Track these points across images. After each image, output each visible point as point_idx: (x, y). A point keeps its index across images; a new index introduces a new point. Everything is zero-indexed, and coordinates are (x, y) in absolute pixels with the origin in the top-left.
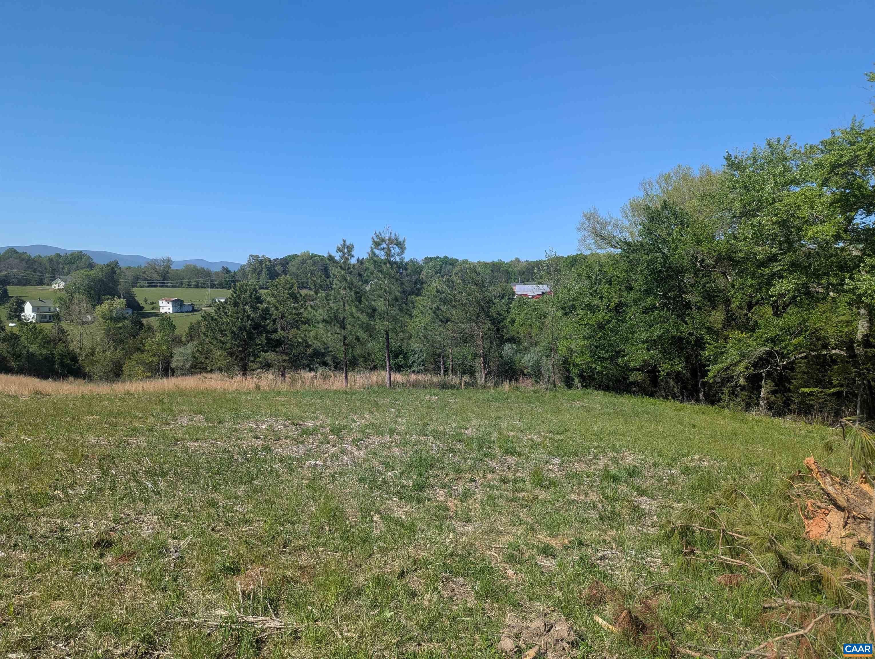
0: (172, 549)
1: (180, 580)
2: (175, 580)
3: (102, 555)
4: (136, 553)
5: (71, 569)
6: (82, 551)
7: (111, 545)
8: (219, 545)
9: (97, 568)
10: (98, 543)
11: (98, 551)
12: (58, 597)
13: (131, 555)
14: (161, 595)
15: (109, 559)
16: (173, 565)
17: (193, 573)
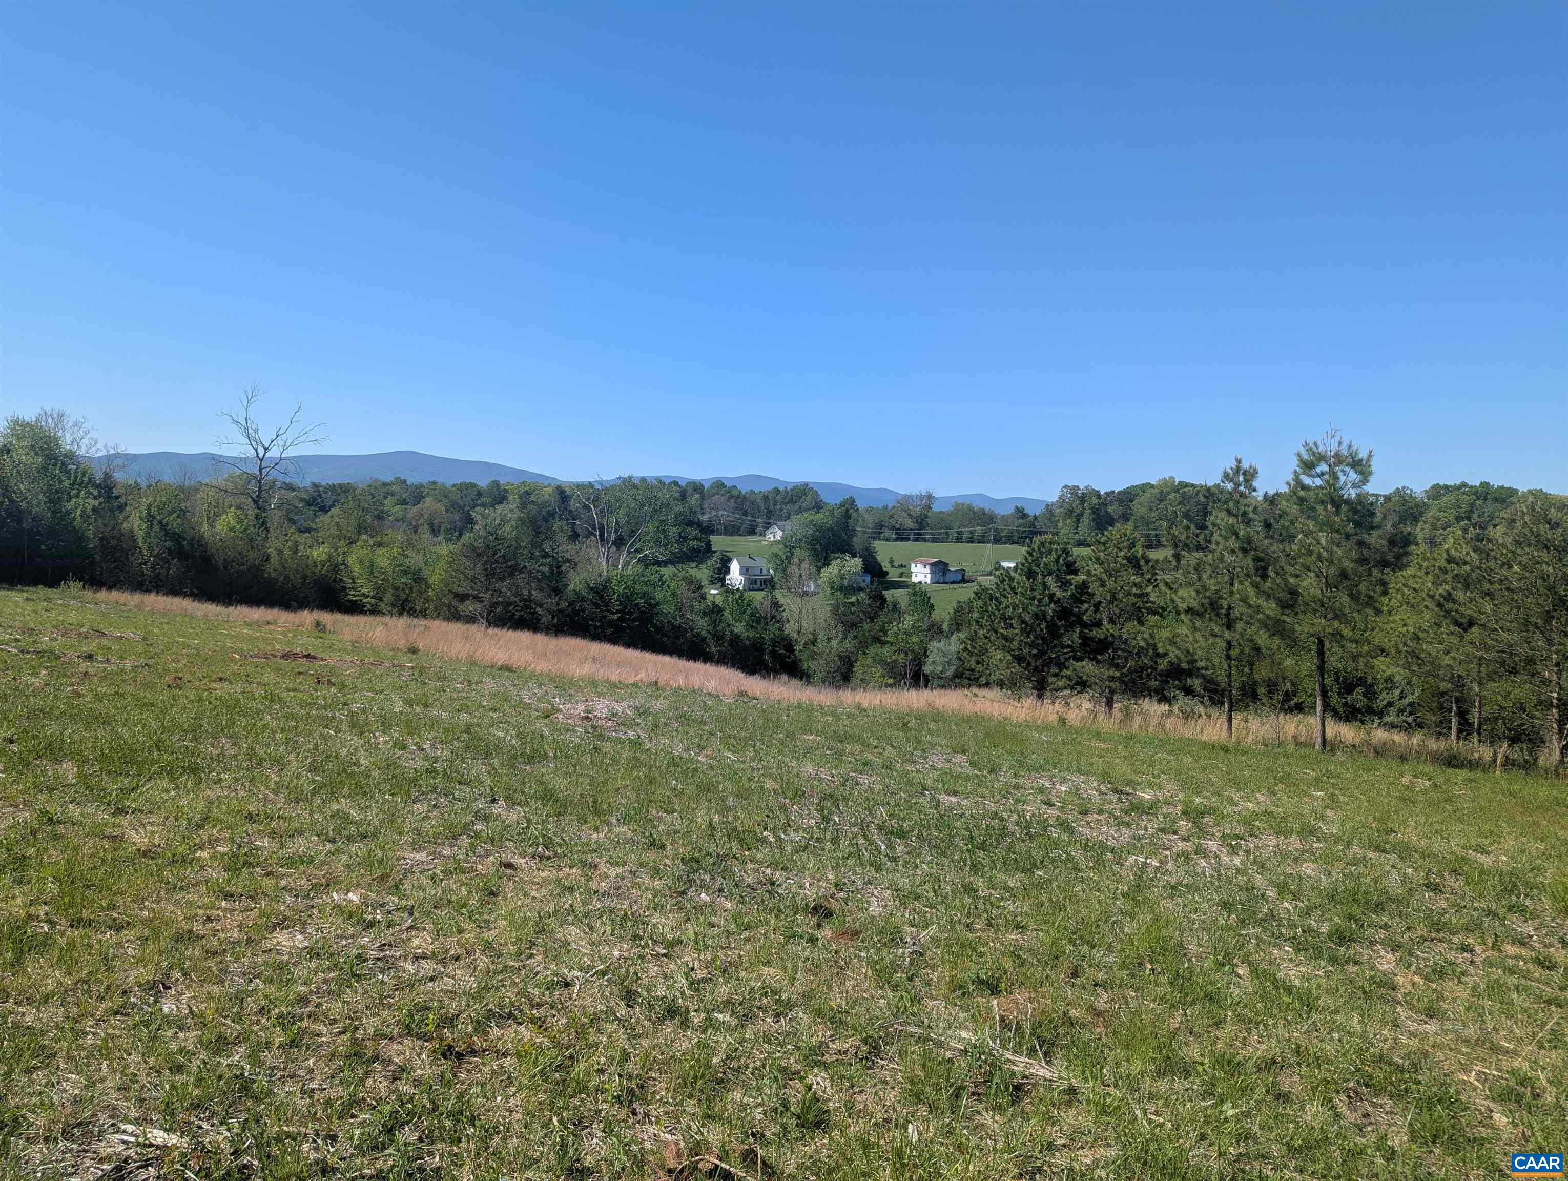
0: (909, 939)
1: (917, 982)
2: (910, 979)
3: (819, 926)
4: (861, 932)
5: (781, 935)
6: (796, 913)
7: (831, 915)
8: (974, 950)
9: (813, 940)
10: (815, 909)
11: (815, 919)
12: (768, 963)
13: (856, 933)
14: (890, 994)
15: (827, 932)
16: (908, 960)
17: (935, 976)
